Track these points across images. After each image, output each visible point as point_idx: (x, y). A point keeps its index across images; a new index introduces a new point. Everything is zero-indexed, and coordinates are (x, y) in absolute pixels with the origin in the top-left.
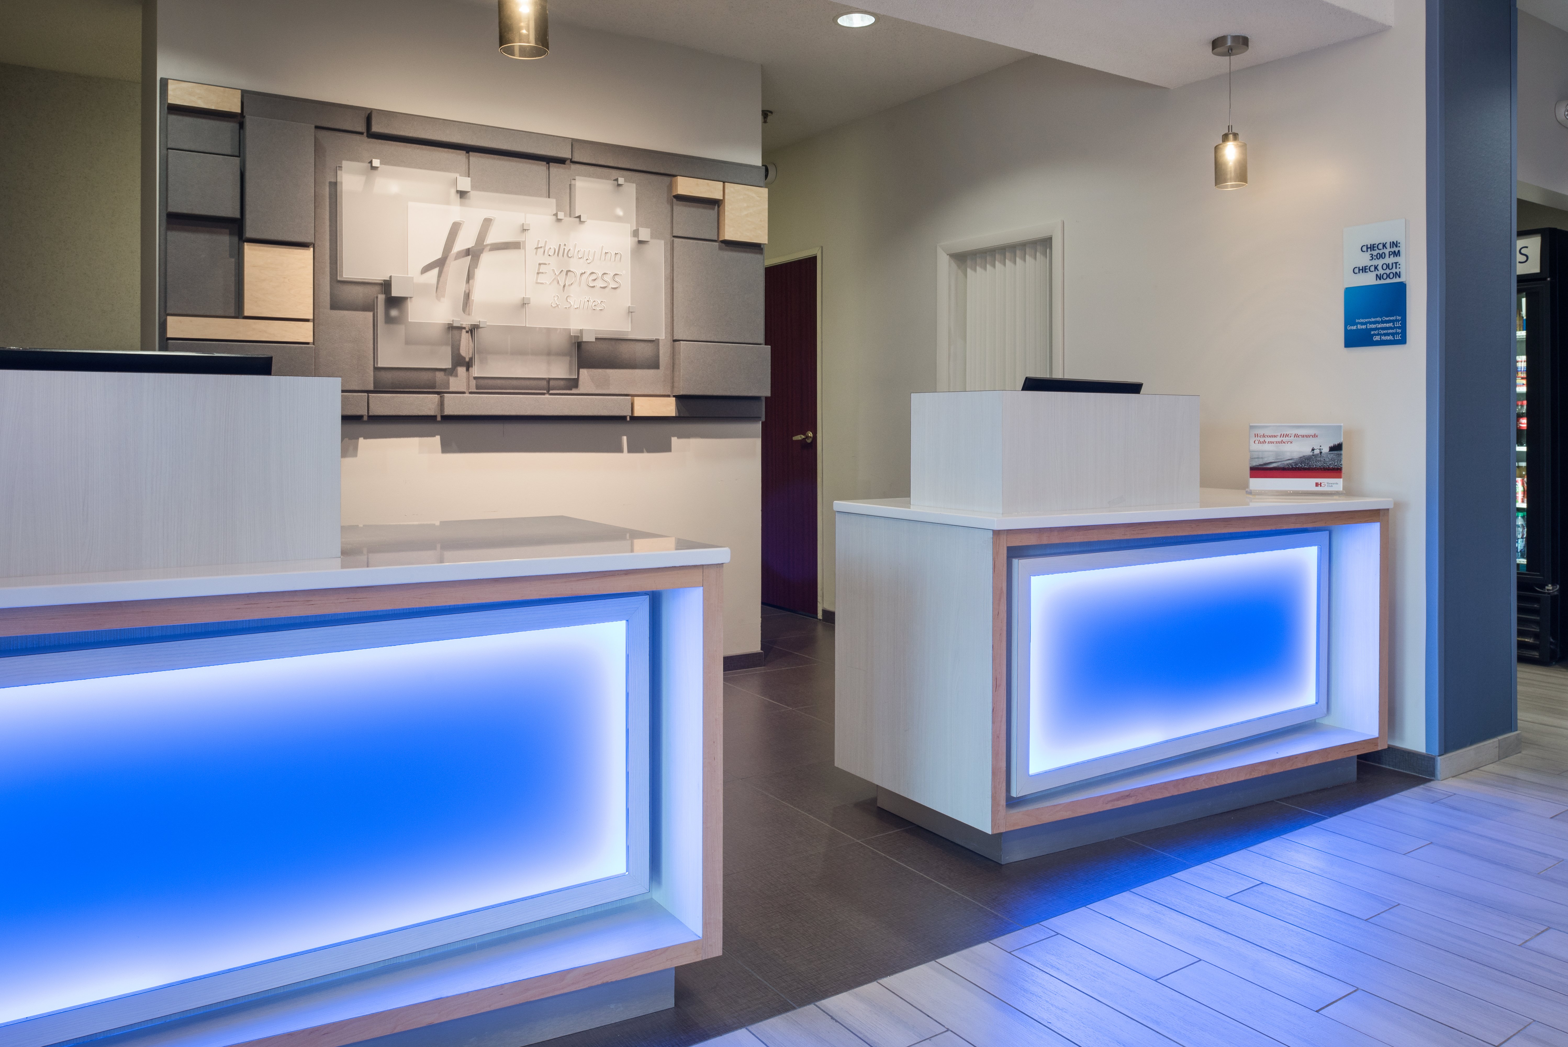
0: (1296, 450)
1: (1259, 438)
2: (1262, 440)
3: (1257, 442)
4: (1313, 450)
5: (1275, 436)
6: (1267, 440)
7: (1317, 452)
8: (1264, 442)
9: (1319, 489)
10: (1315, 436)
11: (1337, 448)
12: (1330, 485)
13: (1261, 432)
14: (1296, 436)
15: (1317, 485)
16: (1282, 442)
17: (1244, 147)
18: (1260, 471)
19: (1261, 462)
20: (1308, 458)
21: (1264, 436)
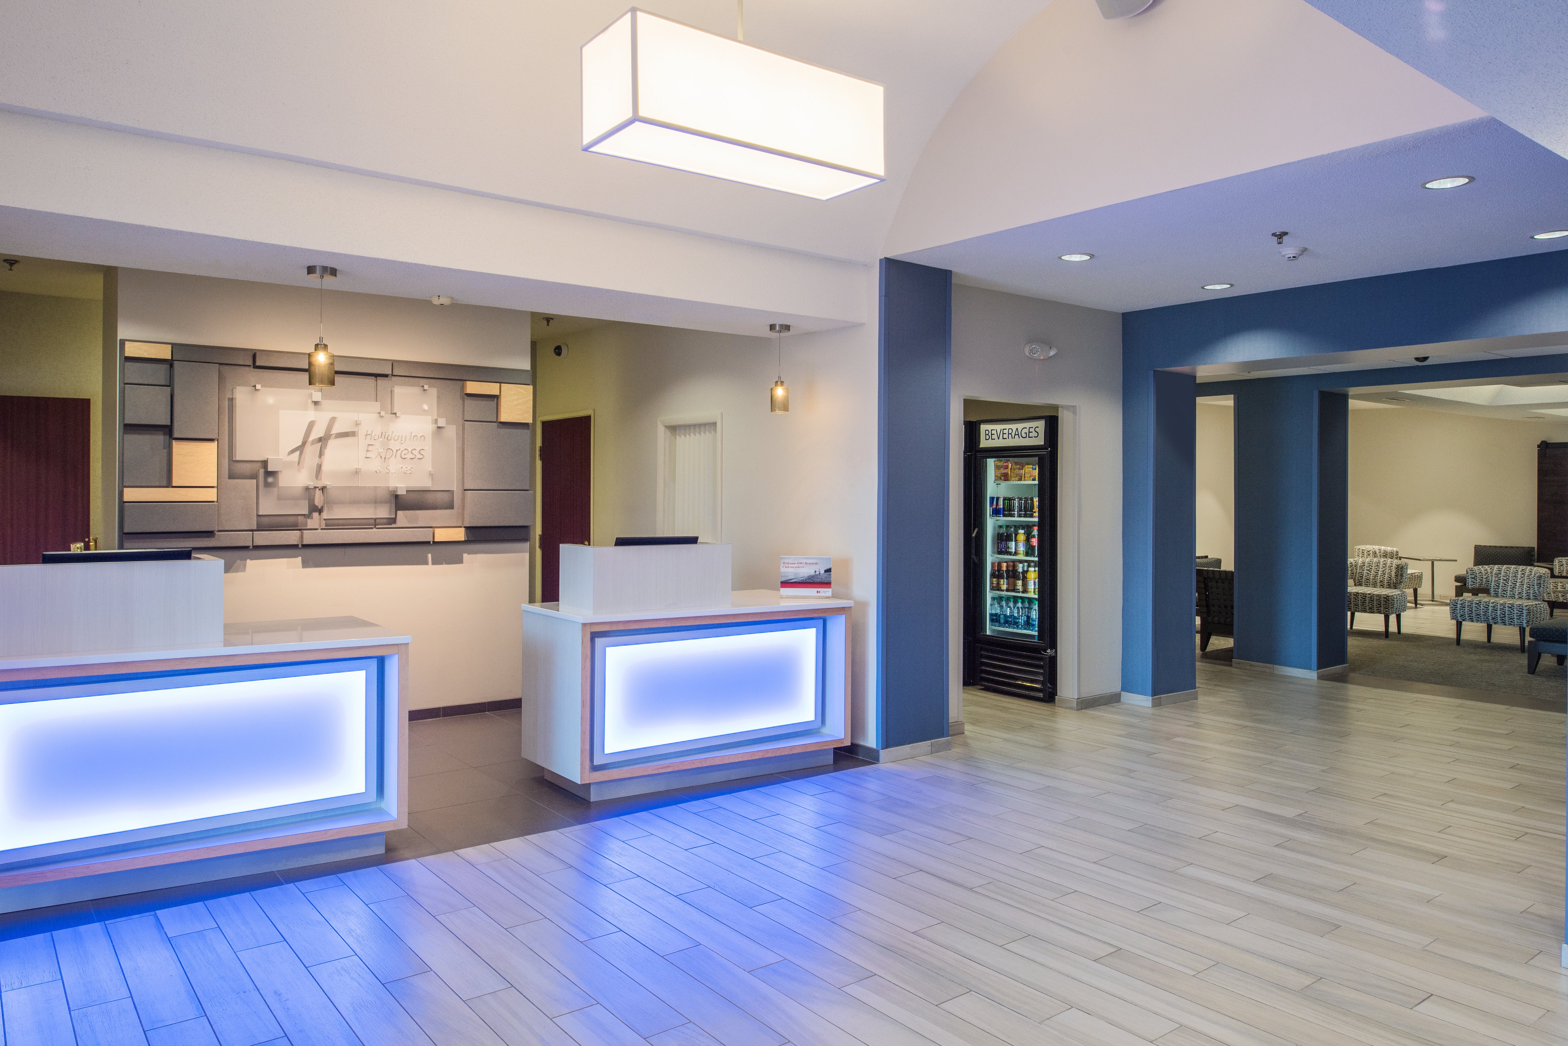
0: (806, 572)
1: (785, 565)
2: (787, 565)
3: (784, 567)
4: (815, 572)
5: (795, 564)
6: (790, 566)
7: (817, 573)
8: (789, 567)
9: (819, 594)
10: (816, 564)
11: (828, 571)
12: (825, 592)
13: (786, 561)
14: (806, 563)
15: (817, 592)
16: (798, 567)
17: (787, 390)
18: (786, 584)
19: (786, 579)
20: (813, 577)
21: (788, 563)
